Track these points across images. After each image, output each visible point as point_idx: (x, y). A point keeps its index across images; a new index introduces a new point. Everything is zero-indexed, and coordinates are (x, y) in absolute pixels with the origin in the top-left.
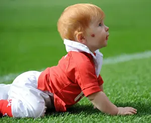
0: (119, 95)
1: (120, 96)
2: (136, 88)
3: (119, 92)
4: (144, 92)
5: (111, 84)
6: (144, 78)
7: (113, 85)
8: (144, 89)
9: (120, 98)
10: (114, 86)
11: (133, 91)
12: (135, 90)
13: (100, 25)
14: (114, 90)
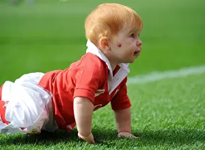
0: (149, 121)
1: (150, 123)
2: (170, 113)
3: (149, 118)
4: (179, 118)
5: (139, 108)
6: (179, 101)
7: (142, 109)
8: (179, 115)
9: (150, 125)
10: (143, 111)
11: (166, 117)
12: (168, 115)
13: (133, 36)
14: (142, 115)
